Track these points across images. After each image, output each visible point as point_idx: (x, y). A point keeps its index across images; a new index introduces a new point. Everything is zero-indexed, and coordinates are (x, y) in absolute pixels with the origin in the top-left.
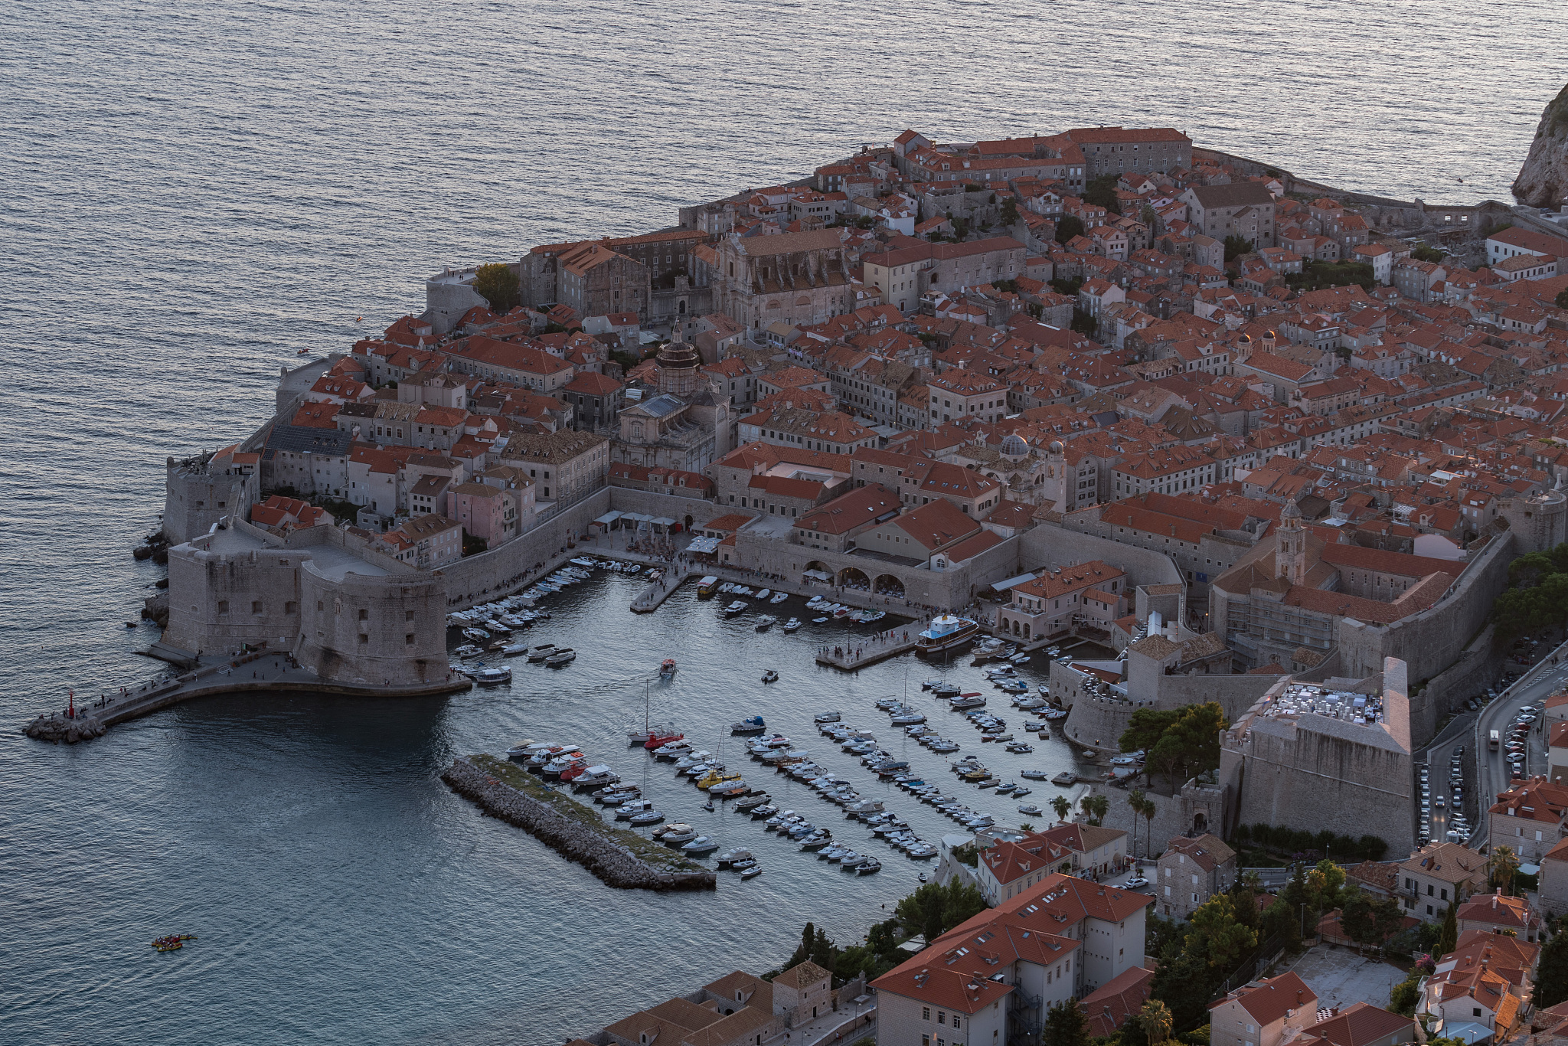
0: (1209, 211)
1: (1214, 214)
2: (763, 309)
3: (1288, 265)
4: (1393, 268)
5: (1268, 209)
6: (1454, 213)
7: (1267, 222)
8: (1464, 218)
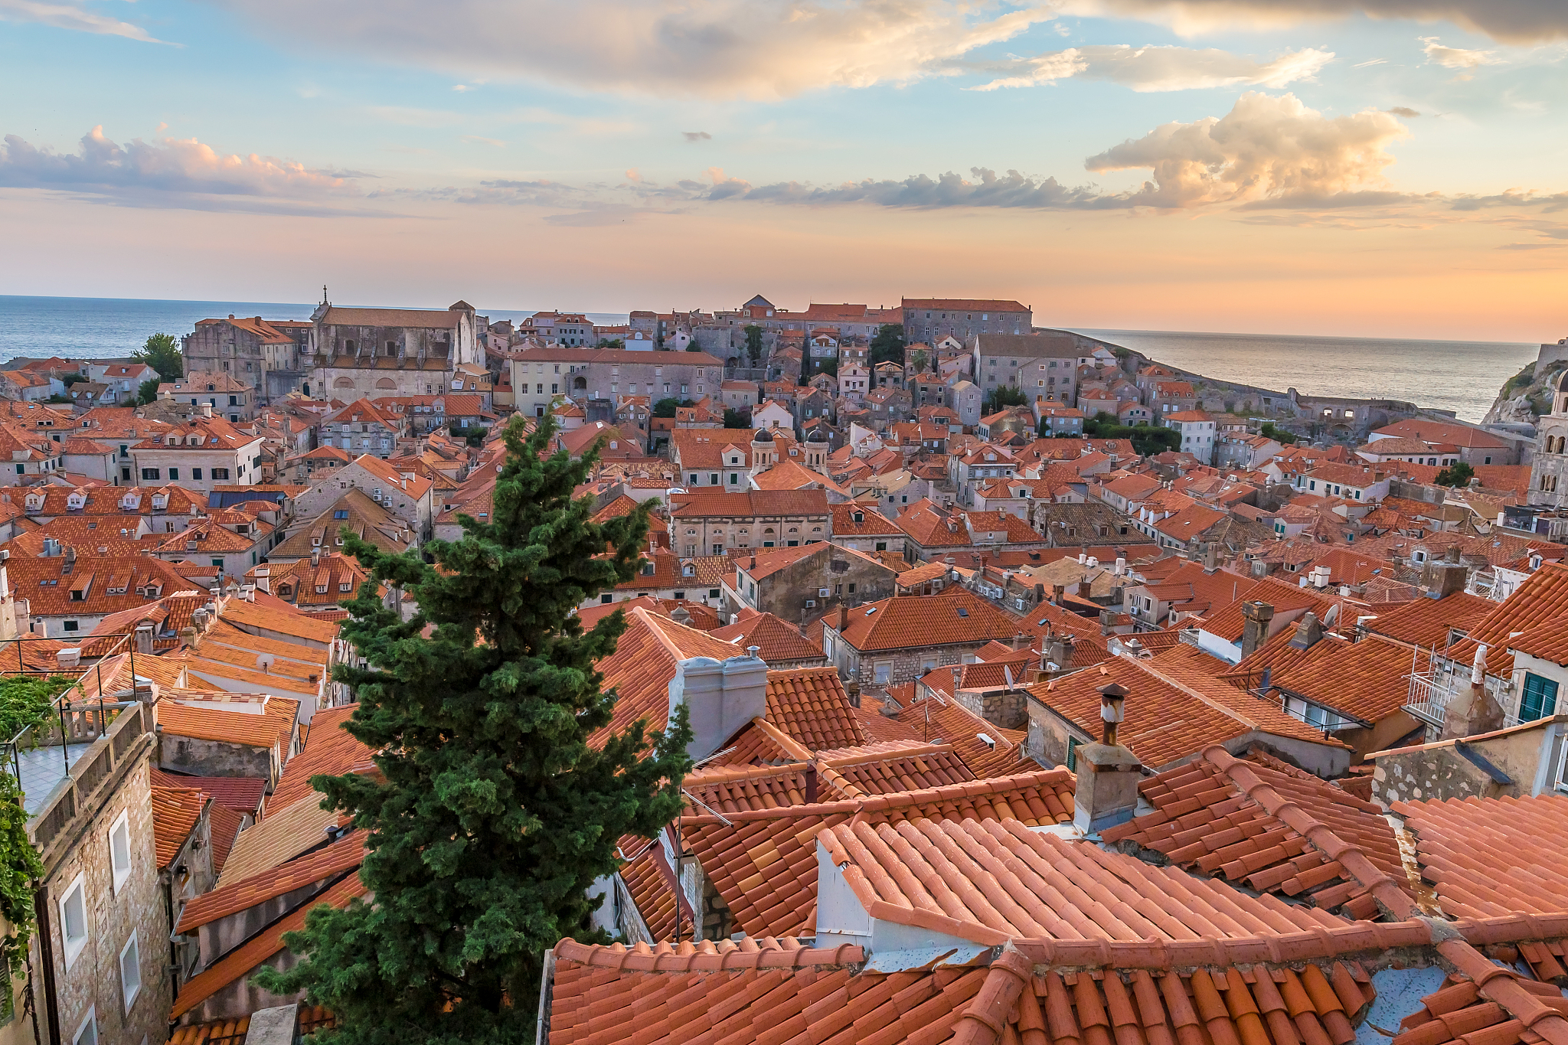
0: (987, 359)
1: (993, 362)
2: (329, 385)
3: (1062, 421)
4: (1217, 444)
5: (1067, 365)
6: (1336, 407)
7: (1066, 381)
8: (1349, 414)
